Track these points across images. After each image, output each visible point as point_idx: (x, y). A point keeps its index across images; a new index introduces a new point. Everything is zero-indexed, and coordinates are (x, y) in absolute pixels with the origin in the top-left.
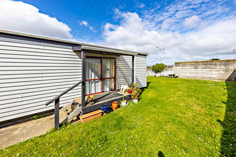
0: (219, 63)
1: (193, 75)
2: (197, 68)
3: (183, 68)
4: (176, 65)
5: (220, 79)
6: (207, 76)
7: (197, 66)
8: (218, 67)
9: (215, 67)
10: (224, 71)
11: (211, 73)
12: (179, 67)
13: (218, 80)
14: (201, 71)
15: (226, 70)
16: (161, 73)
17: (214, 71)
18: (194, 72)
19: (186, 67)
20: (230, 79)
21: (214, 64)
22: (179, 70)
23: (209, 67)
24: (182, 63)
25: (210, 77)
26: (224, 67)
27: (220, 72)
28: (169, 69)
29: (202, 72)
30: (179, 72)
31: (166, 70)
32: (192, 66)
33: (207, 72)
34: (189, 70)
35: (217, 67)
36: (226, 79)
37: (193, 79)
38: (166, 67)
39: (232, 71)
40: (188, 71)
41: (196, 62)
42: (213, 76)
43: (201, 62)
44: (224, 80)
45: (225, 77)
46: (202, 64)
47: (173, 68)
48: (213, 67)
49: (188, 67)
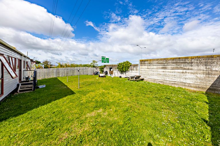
0: (195, 61)
1: (160, 78)
2: (166, 68)
3: (149, 67)
4: (141, 64)
5: (199, 87)
6: (178, 80)
7: (166, 64)
8: (195, 68)
9: (190, 67)
10: (203, 74)
11: (185, 77)
12: (144, 66)
13: (194, 87)
14: (170, 72)
15: (207, 72)
16: (127, 74)
17: (189, 73)
18: (162, 73)
19: (152, 67)
20: (215, 88)
21: (189, 62)
22: (145, 70)
23: (182, 68)
24: (147, 60)
25: (183, 83)
26: (205, 67)
27: (199, 76)
28: (135, 68)
29: (172, 74)
30: (144, 73)
31: (131, 70)
32: (159, 65)
33: (179, 74)
34: (156, 71)
35: (193, 68)
36: (208, 87)
37: (161, 83)
38: (131, 66)
39: (217, 74)
40: (155, 73)
41: (165, 59)
42: (188, 81)
43: (171, 59)
44: (205, 88)
45: (206, 83)
46: (172, 63)
47: (138, 68)
48: (188, 67)
49: (154, 66)
